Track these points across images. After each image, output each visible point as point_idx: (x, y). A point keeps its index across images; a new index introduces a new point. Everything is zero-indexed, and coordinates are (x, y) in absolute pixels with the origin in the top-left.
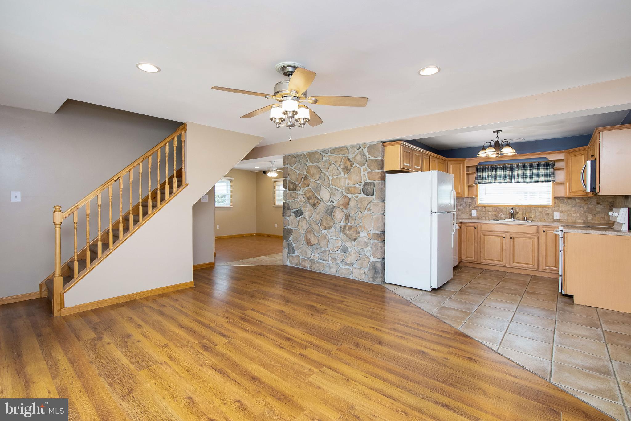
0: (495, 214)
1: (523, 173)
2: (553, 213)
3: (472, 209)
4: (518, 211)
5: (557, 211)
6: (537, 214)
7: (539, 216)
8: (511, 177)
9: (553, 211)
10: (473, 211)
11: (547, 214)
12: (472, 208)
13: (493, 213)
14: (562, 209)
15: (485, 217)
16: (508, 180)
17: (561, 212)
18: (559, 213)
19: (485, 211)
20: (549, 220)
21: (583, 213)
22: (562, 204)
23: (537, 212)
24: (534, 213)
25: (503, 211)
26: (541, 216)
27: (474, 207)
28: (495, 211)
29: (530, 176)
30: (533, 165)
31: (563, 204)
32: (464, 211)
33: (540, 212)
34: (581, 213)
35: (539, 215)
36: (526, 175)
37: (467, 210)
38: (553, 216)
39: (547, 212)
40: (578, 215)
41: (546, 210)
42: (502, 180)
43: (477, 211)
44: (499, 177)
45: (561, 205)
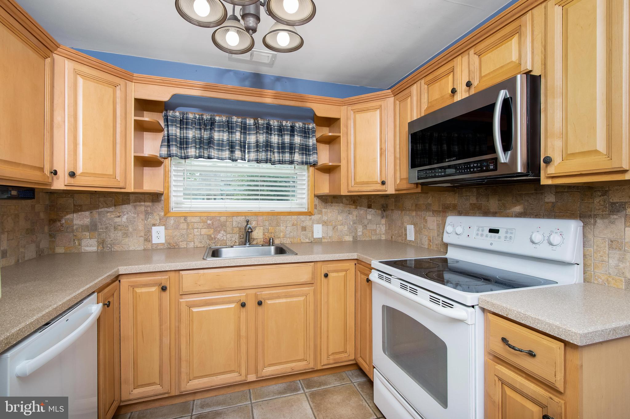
0: (208, 235)
1: (267, 141)
2: (312, 227)
3: (154, 225)
4: (256, 225)
5: (318, 223)
6: (289, 229)
7: (291, 234)
8: (243, 146)
9: (313, 223)
10: (155, 229)
11: (304, 229)
12: (153, 222)
13: (204, 231)
14: (325, 218)
15: (185, 243)
16: (238, 154)
17: (325, 223)
18: (321, 225)
19: (186, 227)
20: (307, 240)
21: (351, 223)
22: (325, 208)
23: (288, 225)
24: (282, 228)
25: (225, 226)
26: (295, 233)
27: (157, 218)
28: (209, 227)
29: (278, 148)
30: (283, 126)
31: (327, 209)
32: (131, 230)
33: (293, 225)
34: (350, 224)
35: (291, 232)
36: (271, 147)
37: (141, 227)
38: (313, 233)
39: (304, 225)
40: (346, 226)
41: (303, 221)
42: (226, 154)
43: (166, 229)
44: (218, 145)
45: (324, 210)
